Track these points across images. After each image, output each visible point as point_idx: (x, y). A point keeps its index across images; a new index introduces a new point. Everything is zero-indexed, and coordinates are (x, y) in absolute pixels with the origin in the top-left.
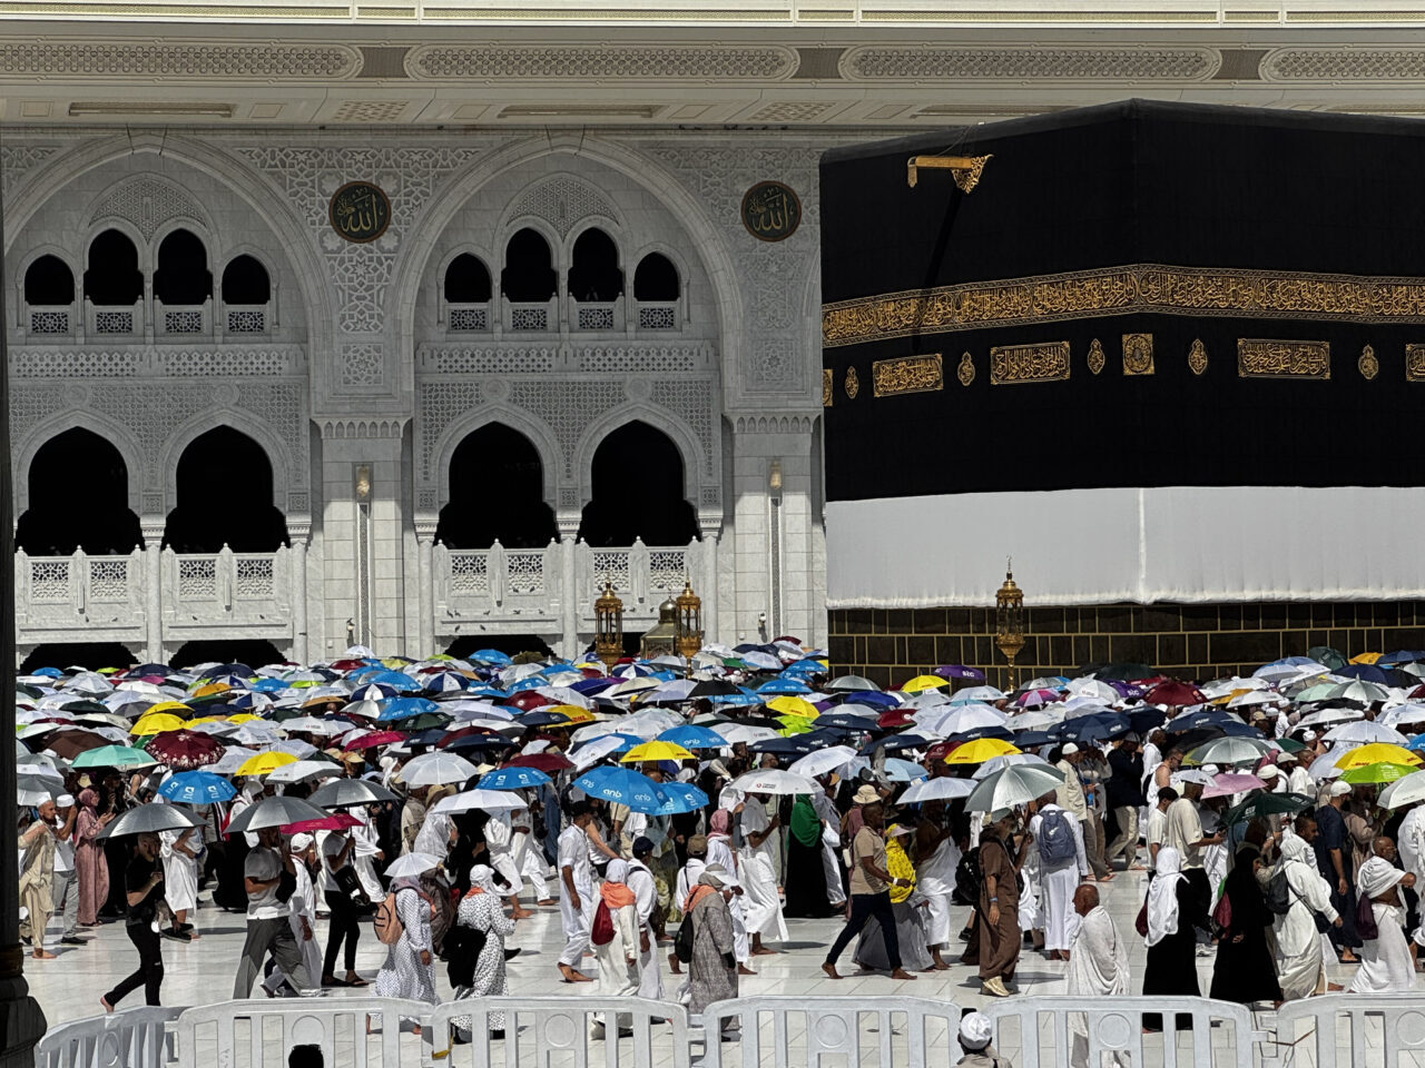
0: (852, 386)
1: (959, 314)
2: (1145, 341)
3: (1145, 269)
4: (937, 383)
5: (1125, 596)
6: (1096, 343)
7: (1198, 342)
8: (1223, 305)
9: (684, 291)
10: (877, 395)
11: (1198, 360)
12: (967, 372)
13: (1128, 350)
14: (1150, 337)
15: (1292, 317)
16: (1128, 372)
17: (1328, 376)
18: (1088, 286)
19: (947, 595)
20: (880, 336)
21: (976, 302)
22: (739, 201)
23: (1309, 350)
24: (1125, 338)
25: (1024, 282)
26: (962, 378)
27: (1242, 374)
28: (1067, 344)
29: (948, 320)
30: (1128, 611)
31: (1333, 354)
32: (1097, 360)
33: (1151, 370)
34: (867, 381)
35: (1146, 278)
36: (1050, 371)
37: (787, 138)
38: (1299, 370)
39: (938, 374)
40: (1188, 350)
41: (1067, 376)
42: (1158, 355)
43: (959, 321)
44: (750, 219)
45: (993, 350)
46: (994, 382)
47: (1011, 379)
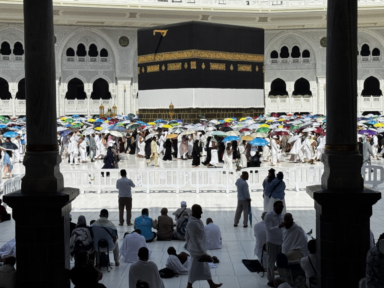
0: (143, 70)
2: (195, 63)
3: (195, 50)
4: (158, 70)
5: (191, 107)
6: (186, 63)
7: (203, 63)
8: (208, 57)
9: (109, 55)
10: (148, 72)
11: (203, 66)
12: (163, 68)
13: (192, 64)
14: (195, 62)
15: (219, 59)
16: (191, 68)
17: (225, 70)
18: (185, 53)
19: (160, 106)
20: (148, 62)
21: (165, 56)
22: (118, 39)
23: (222, 65)
24: (191, 62)
25: (174, 52)
26: (162, 69)
27: (211, 69)
28: (181, 63)
29: (160, 59)
30: (191, 109)
31: (226, 66)
32: (186, 66)
33: (196, 68)
34: (146, 69)
35: (195, 52)
36: (178, 68)
37: (127, 29)
38: (220, 68)
39: (158, 68)
40: (202, 64)
41: (181, 69)
42: (197, 65)
43: (162, 59)
44: (120, 43)
45: (168, 64)
46: (168, 70)
47: (171, 69)
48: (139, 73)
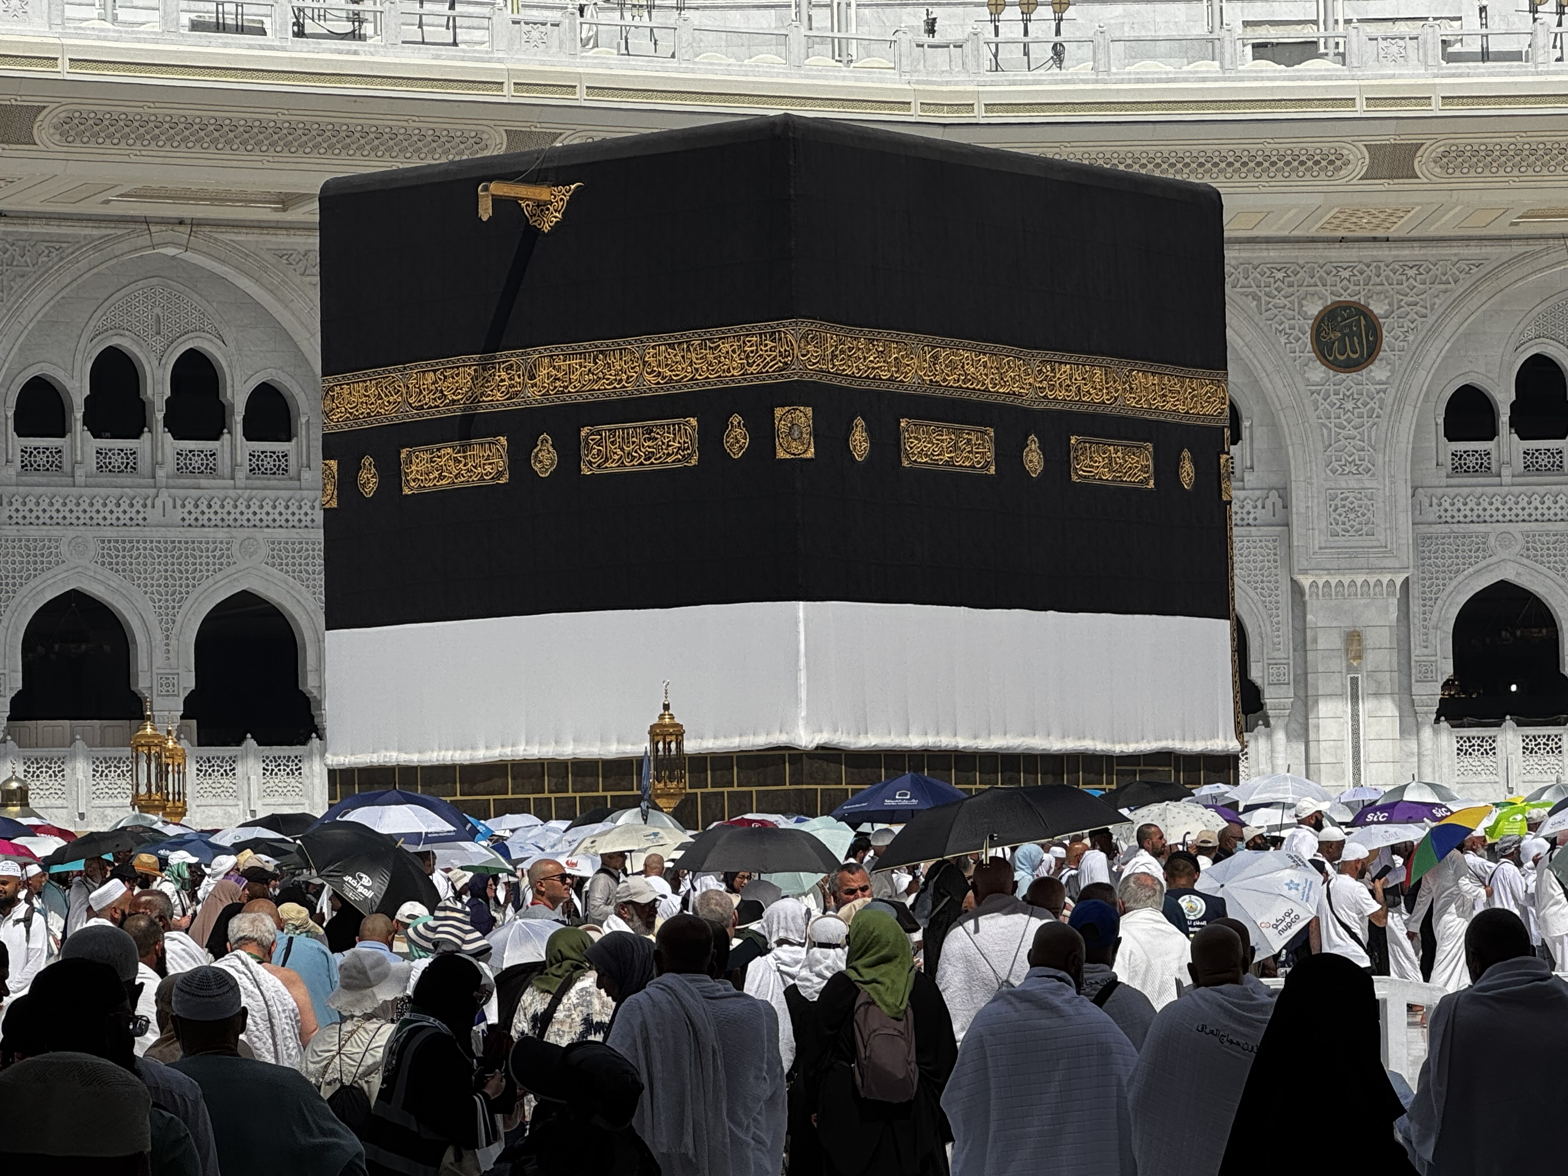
0: (369, 479)
1: (535, 385)
2: (803, 415)
3: (804, 326)
4: (500, 474)
5: (778, 738)
6: (736, 420)
7: (859, 422)
10: (406, 491)
11: (860, 443)
12: (545, 458)
13: (782, 426)
14: (809, 409)
16: (781, 454)
18: (725, 347)
19: (513, 744)
20: (413, 415)
21: (558, 369)
24: (779, 412)
25: (632, 344)
26: (537, 467)
28: (693, 421)
29: (516, 394)
30: (783, 758)
32: (737, 440)
33: (812, 450)
34: (391, 473)
35: (805, 336)
36: (669, 455)
39: (501, 464)
40: (849, 428)
41: (694, 462)
42: (819, 432)
43: (533, 394)
45: (584, 431)
46: (586, 471)
47: (612, 467)
48: (334, 504)
